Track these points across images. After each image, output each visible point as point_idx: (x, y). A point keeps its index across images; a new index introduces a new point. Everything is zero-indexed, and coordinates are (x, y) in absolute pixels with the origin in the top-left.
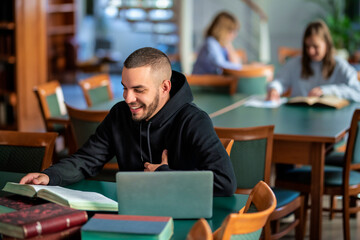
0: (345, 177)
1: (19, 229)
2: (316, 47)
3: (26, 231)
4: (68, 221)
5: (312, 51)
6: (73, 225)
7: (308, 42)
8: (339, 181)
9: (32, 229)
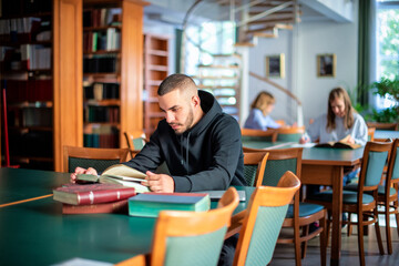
0: (359, 198)
1: (74, 196)
2: (339, 107)
3: (79, 198)
4: (119, 193)
5: (337, 110)
6: (122, 198)
7: (333, 104)
8: (355, 200)
9: (85, 197)
